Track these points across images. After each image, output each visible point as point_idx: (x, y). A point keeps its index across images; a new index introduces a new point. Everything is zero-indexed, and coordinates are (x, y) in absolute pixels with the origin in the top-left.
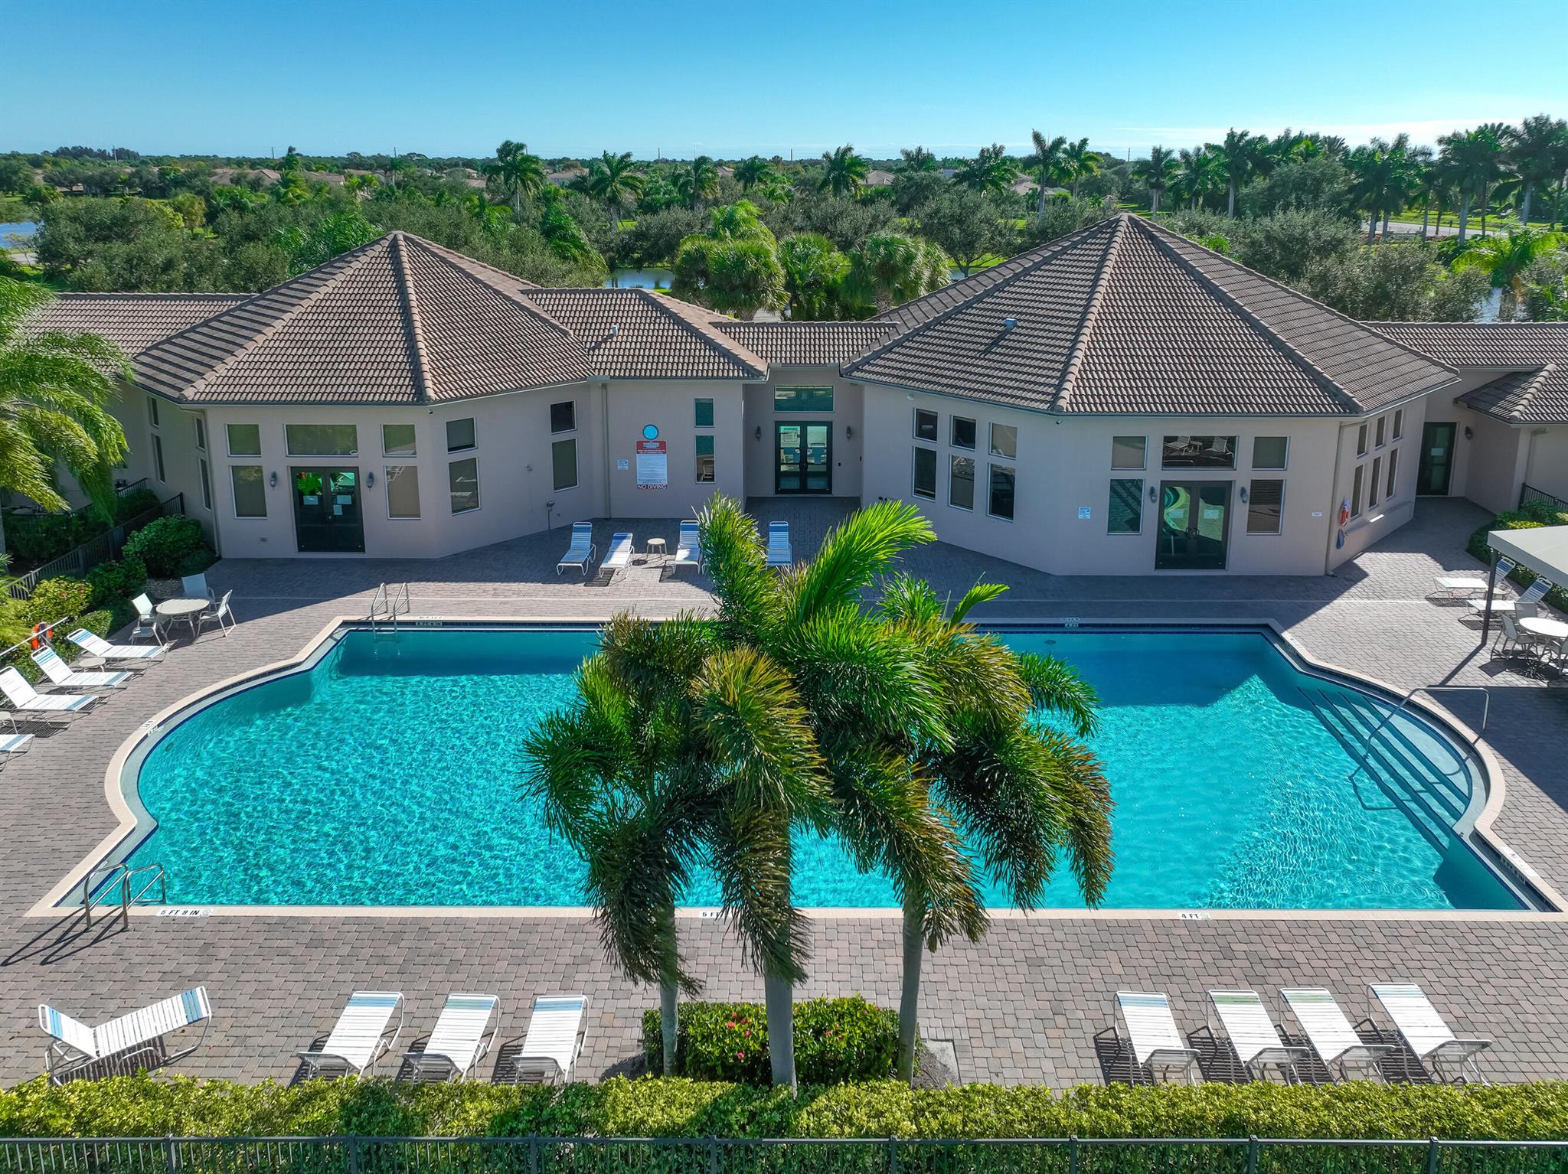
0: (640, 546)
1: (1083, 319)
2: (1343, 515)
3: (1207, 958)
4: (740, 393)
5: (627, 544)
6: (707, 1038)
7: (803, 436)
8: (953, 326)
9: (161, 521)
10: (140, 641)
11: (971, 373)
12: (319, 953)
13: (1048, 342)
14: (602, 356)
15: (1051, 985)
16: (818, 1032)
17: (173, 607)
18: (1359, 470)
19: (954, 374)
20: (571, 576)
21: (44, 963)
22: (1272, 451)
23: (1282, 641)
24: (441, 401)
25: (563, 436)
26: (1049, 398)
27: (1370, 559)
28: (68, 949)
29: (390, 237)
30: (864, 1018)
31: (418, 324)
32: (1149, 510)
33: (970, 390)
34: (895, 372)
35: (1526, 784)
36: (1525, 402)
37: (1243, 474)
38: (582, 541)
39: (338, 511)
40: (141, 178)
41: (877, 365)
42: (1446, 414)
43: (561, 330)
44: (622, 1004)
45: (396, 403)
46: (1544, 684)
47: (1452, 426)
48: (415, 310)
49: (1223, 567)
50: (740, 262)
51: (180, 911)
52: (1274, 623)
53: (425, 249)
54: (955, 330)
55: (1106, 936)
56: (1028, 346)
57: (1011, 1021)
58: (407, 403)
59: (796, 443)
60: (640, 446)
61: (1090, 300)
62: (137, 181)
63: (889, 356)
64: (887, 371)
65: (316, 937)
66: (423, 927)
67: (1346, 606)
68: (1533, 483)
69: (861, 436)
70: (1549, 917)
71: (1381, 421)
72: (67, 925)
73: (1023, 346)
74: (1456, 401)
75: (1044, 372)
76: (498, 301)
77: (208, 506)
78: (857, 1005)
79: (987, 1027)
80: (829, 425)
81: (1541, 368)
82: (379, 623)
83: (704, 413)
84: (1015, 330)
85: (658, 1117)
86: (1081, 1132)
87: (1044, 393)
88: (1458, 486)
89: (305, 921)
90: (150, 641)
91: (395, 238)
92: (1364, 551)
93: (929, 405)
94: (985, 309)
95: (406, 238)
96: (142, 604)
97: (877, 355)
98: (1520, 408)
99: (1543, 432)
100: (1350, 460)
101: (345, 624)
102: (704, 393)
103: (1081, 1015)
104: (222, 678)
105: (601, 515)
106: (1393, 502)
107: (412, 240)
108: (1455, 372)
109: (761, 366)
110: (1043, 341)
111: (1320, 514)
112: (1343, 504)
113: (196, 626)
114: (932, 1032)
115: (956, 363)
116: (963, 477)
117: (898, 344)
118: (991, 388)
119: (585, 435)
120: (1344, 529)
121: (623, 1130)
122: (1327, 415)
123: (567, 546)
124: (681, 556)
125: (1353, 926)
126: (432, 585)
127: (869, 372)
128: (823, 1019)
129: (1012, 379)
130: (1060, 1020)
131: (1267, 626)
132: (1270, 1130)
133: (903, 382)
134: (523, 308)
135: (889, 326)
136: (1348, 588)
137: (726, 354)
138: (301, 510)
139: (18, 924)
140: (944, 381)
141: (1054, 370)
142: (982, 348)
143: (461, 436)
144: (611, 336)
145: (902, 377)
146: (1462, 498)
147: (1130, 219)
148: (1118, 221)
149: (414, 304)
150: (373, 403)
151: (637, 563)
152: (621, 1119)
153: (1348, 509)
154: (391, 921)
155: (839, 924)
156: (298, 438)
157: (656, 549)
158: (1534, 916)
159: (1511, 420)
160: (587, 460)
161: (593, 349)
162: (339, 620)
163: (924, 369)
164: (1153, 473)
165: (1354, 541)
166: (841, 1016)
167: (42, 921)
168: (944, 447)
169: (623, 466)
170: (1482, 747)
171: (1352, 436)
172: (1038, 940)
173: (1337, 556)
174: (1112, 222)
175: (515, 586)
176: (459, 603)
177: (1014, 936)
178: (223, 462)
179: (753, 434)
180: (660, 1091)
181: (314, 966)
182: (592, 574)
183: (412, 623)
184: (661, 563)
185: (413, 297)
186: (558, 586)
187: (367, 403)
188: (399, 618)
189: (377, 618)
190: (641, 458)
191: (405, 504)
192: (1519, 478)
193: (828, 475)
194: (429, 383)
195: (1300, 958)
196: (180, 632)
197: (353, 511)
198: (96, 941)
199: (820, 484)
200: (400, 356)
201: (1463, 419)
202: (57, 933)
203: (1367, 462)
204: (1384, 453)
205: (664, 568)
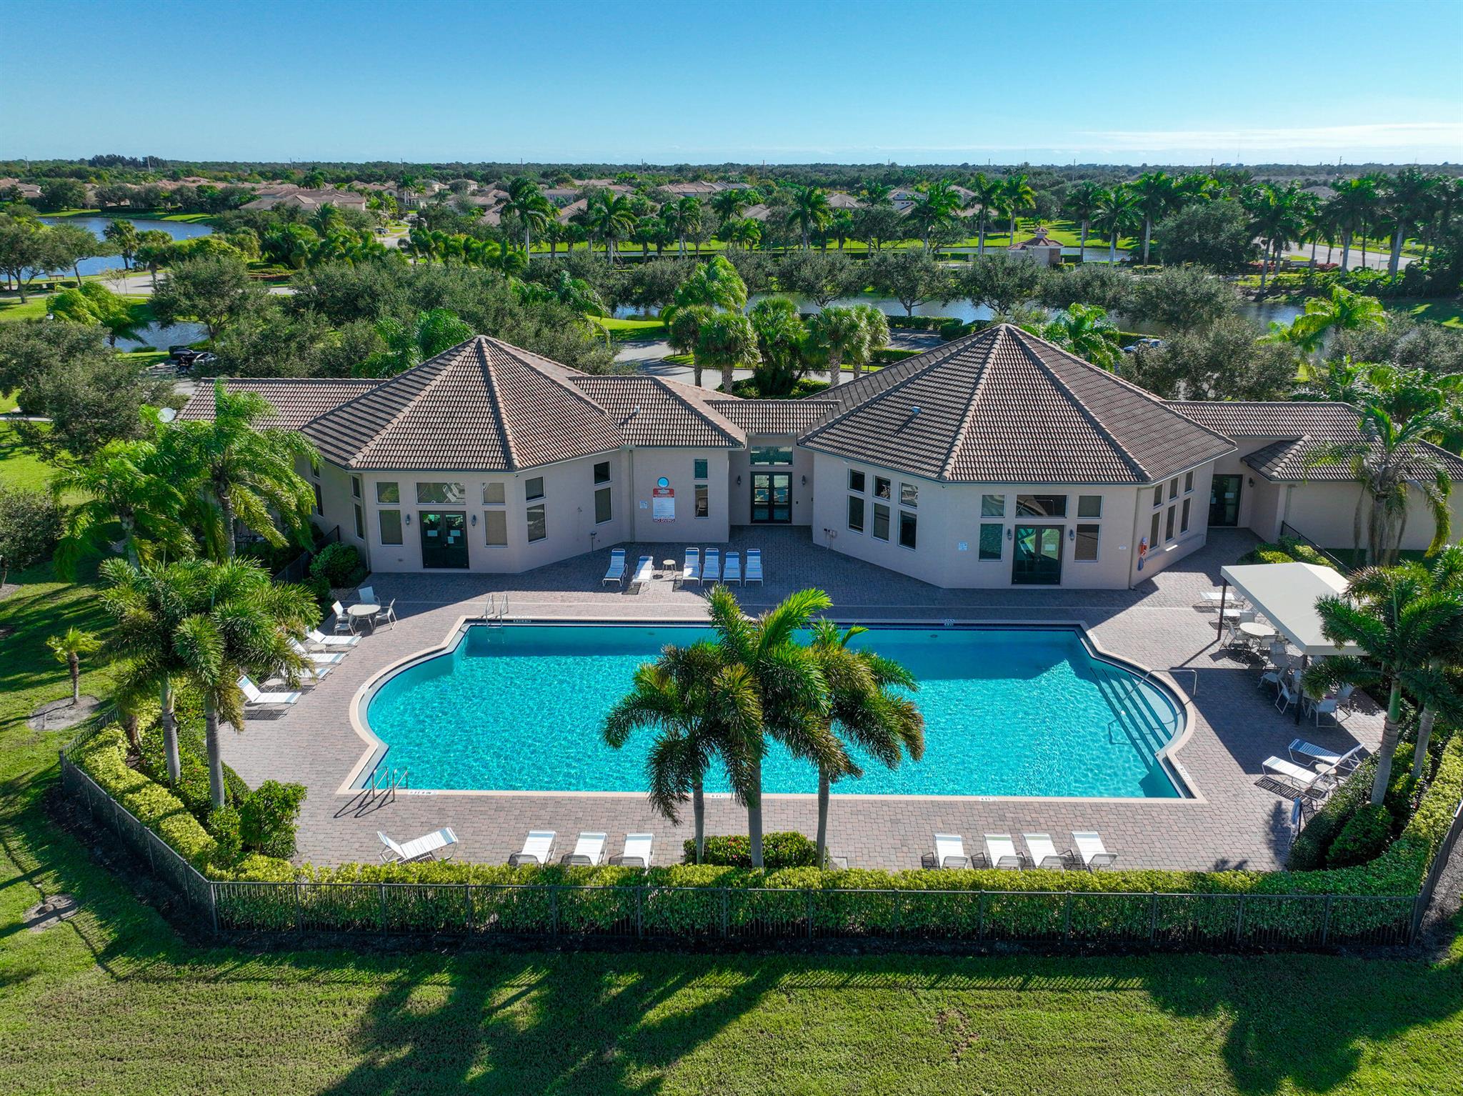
0: (658, 565)
1: (966, 410)
2: (1142, 548)
3: (990, 820)
4: (726, 456)
5: (649, 564)
6: (718, 849)
7: (771, 480)
8: (877, 409)
9: (330, 547)
10: (340, 633)
11: (887, 448)
12: (503, 814)
13: (941, 426)
14: (629, 429)
15: (902, 832)
16: (775, 847)
17: (358, 610)
18: (1156, 518)
19: (875, 448)
20: (612, 587)
21: (356, 817)
22: (1091, 506)
23: (1086, 637)
24: (524, 468)
25: (603, 486)
26: (938, 470)
27: (1164, 578)
28: (366, 811)
29: (476, 340)
30: (798, 841)
31: (503, 410)
32: (1007, 546)
33: (886, 460)
34: (835, 444)
35: (1208, 729)
36: (1282, 465)
37: (1072, 520)
38: (618, 562)
39: (451, 540)
40: (182, 195)
41: (823, 438)
42: (1234, 468)
43: (599, 410)
44: (671, 839)
45: (493, 470)
46: (1246, 667)
47: (1240, 477)
48: (500, 399)
49: (1058, 583)
50: (722, 329)
51: (420, 792)
52: (1082, 623)
53: (501, 349)
54: (878, 412)
55: (936, 809)
56: (928, 429)
57: (878, 849)
58: (501, 470)
59: (766, 484)
60: (656, 492)
61: (972, 394)
62: (178, 197)
63: (832, 431)
64: (830, 443)
65: (500, 806)
66: (557, 802)
67: (1138, 613)
68: (1291, 522)
69: (812, 482)
70: (1191, 801)
71: (1174, 482)
72: (361, 798)
73: (924, 428)
74: (1242, 459)
75: (937, 450)
76: (555, 388)
77: (361, 535)
78: (795, 835)
79: (865, 851)
80: (790, 474)
81: (1299, 438)
82: (490, 621)
83: (701, 469)
84: (920, 415)
85: (697, 879)
86: (901, 888)
87: (935, 466)
88: (1243, 522)
89: (492, 797)
90: (347, 633)
91: (480, 340)
92: (1161, 571)
93: (859, 468)
94: (900, 397)
95: (487, 341)
96: (338, 607)
97: (823, 430)
98: (1279, 469)
99: (1294, 486)
100: (1148, 510)
101: (467, 621)
102: (701, 455)
103: (916, 846)
104: (400, 657)
105: (627, 539)
106: (1186, 535)
107: (491, 343)
108: (1233, 444)
109: (740, 436)
110: (938, 425)
111: (1125, 548)
112: (1142, 540)
113: (373, 622)
114: (836, 854)
115: (878, 439)
116: (882, 515)
117: (838, 422)
118: (900, 460)
119: (617, 483)
120: (1144, 557)
121: (680, 884)
122: (1127, 483)
123: (607, 565)
124: (687, 573)
125: (1076, 805)
126: (519, 593)
127: (818, 443)
128: (777, 841)
129: (914, 454)
130: (905, 849)
131: (1079, 626)
132: (993, 888)
133: (840, 451)
134: (572, 394)
135: (833, 403)
136: (1142, 598)
137: (715, 428)
138: (425, 540)
139: (333, 797)
140: (869, 453)
141: (943, 448)
142: (896, 428)
143: (535, 489)
144: (635, 414)
145: (839, 448)
146: (1247, 529)
147: (1007, 328)
148: (998, 330)
149: (498, 394)
150: (478, 470)
151: (656, 577)
152: (679, 880)
153: (1147, 542)
154: (539, 798)
155: (788, 802)
156: (427, 492)
157: (669, 568)
158: (1184, 800)
159: (1271, 478)
160: (619, 503)
161: (623, 424)
162: (463, 618)
163: (855, 443)
164: (1010, 520)
165: (1149, 567)
166: (787, 840)
167: (346, 797)
168: (868, 496)
169: (643, 506)
170: (1191, 708)
171: (1148, 495)
172: (899, 811)
173: (1138, 576)
174: (994, 331)
175: (575, 594)
176: (539, 607)
177: (885, 808)
178: (373, 507)
179: (735, 481)
180: (697, 869)
181: (501, 820)
182: (625, 585)
183: (511, 621)
184: (672, 577)
185: (497, 389)
186: (604, 594)
187: (474, 470)
188: (504, 617)
189: (489, 617)
190: (656, 500)
191: (497, 536)
192: (1279, 518)
193: (788, 506)
194: (514, 456)
195: (1042, 820)
196: (364, 626)
197: (462, 540)
198: (380, 806)
199: (784, 515)
200: (492, 434)
201: (1247, 473)
202: (357, 802)
203: (1163, 510)
204: (1178, 503)
205: (675, 581)
